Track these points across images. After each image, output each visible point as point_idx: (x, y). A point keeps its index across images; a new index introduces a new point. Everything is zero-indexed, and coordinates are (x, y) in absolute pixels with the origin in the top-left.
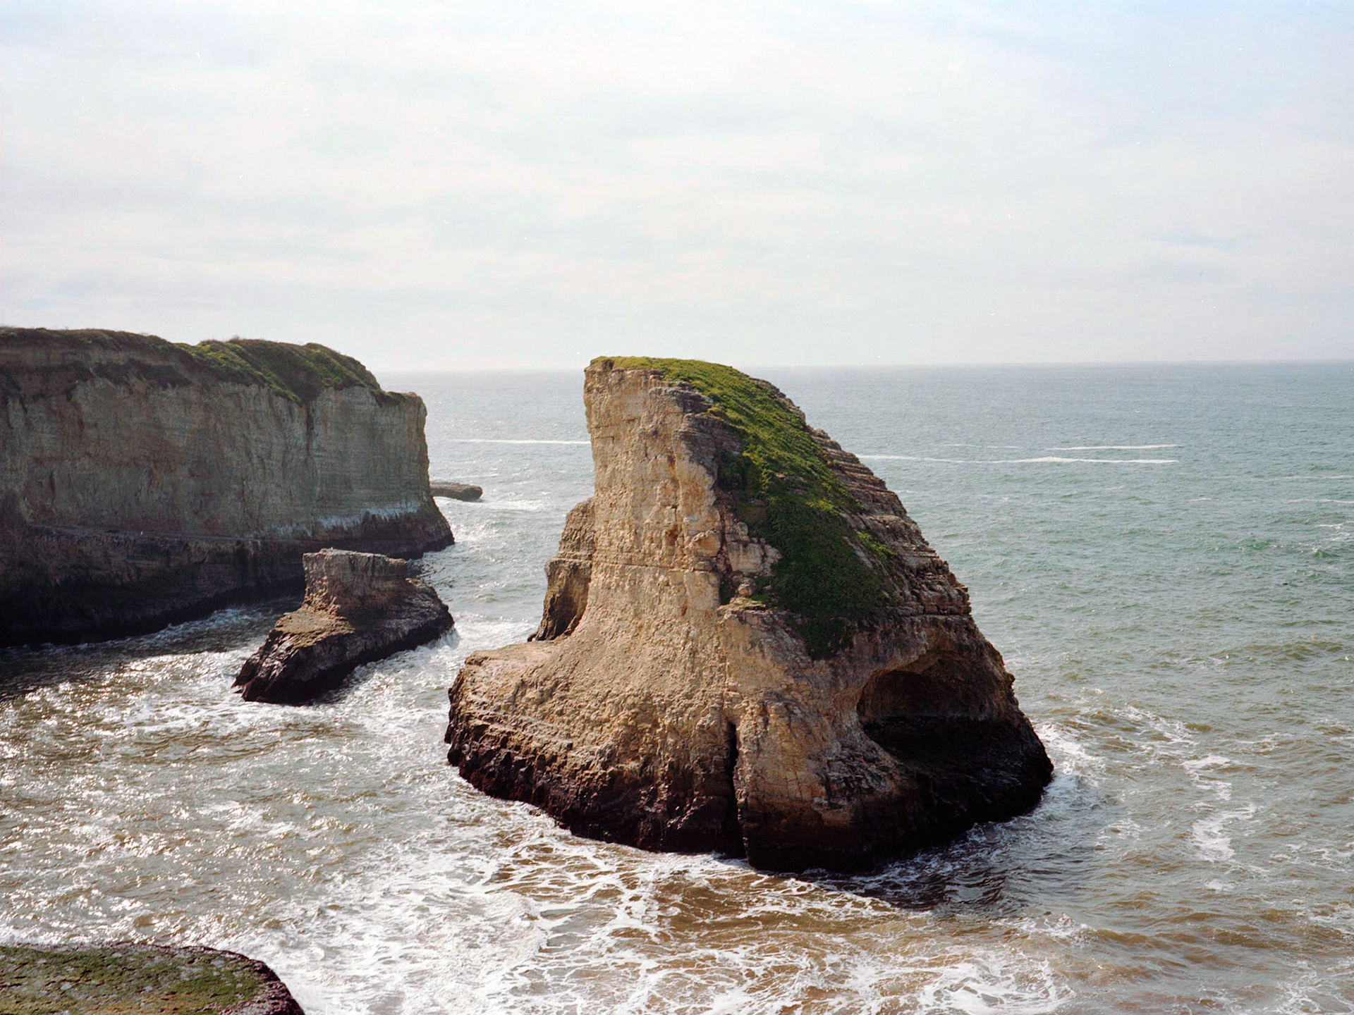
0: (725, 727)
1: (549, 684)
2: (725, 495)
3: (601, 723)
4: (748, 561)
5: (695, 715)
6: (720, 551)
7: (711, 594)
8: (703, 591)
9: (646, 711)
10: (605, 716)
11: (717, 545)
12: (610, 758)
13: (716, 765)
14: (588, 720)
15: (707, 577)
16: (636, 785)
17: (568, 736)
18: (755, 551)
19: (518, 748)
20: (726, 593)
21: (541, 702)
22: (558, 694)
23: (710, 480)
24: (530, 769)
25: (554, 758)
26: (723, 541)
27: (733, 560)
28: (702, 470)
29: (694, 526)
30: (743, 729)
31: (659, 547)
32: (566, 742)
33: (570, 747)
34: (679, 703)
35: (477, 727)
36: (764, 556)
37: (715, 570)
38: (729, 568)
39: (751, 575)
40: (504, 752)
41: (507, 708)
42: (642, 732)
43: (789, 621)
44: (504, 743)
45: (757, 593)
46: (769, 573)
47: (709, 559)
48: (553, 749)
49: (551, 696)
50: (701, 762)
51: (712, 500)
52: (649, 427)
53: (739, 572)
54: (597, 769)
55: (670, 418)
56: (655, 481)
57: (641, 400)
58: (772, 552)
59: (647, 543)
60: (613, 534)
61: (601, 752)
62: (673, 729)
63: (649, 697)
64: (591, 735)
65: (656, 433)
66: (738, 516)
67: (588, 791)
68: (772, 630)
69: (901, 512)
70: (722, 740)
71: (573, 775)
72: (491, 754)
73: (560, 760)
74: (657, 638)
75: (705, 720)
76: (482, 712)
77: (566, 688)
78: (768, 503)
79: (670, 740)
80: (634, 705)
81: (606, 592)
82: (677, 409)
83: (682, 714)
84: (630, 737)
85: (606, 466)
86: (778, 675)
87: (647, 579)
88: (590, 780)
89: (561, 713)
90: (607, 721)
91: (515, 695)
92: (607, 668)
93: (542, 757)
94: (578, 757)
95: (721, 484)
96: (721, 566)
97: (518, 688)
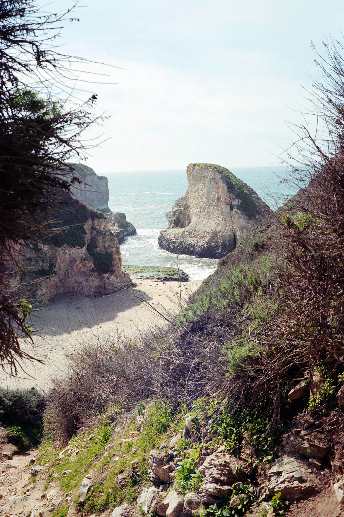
0: (233, 234)
1: (190, 231)
2: (230, 190)
3: (205, 237)
4: (236, 202)
5: (227, 233)
6: (230, 201)
7: (228, 209)
8: (227, 209)
9: (215, 233)
10: (205, 235)
11: (229, 199)
12: (208, 243)
13: (232, 242)
14: (201, 237)
15: (228, 206)
16: (214, 247)
17: (197, 240)
18: (237, 200)
19: (185, 244)
20: (232, 208)
21: (189, 235)
22: (193, 232)
23: (226, 187)
24: (189, 248)
25: (194, 245)
26: (230, 199)
27: (232, 202)
28: (225, 185)
29: (223, 196)
30: (238, 234)
31: (215, 201)
32: (197, 241)
33: (198, 242)
34: (223, 231)
35: (173, 241)
36: (238, 201)
37: (229, 204)
38: (232, 204)
39: (236, 205)
40: (181, 246)
41: (180, 237)
42: (215, 237)
43: (245, 213)
44: (181, 244)
45: (238, 208)
46: (240, 205)
47: (227, 202)
48: (194, 243)
49: (191, 233)
50: (228, 241)
51: (227, 191)
52: (211, 177)
53: (234, 205)
54: (205, 245)
55: (216, 175)
56: (213, 188)
57: (206, 172)
58: (240, 201)
59: (211, 201)
60: (199, 201)
61: (206, 242)
62: (222, 236)
63: (216, 230)
64: (202, 239)
65: (213, 178)
66: (233, 194)
67: (204, 250)
68: (242, 215)
69: (257, 195)
70: (233, 236)
71: (200, 247)
72: (178, 246)
73: (196, 245)
74: (215, 219)
75: (229, 233)
76: (174, 238)
77: (195, 231)
78: (238, 191)
79: (221, 238)
80: (212, 232)
81: (199, 213)
82: (218, 173)
83: (223, 233)
84: (212, 238)
85: (195, 187)
86: (244, 223)
87: (211, 208)
88: (204, 247)
89: (194, 236)
90: (206, 236)
91: (182, 234)
92: (204, 227)
93: (192, 245)
94: (201, 243)
95: (229, 188)
96: (230, 204)
97: (183, 232)
